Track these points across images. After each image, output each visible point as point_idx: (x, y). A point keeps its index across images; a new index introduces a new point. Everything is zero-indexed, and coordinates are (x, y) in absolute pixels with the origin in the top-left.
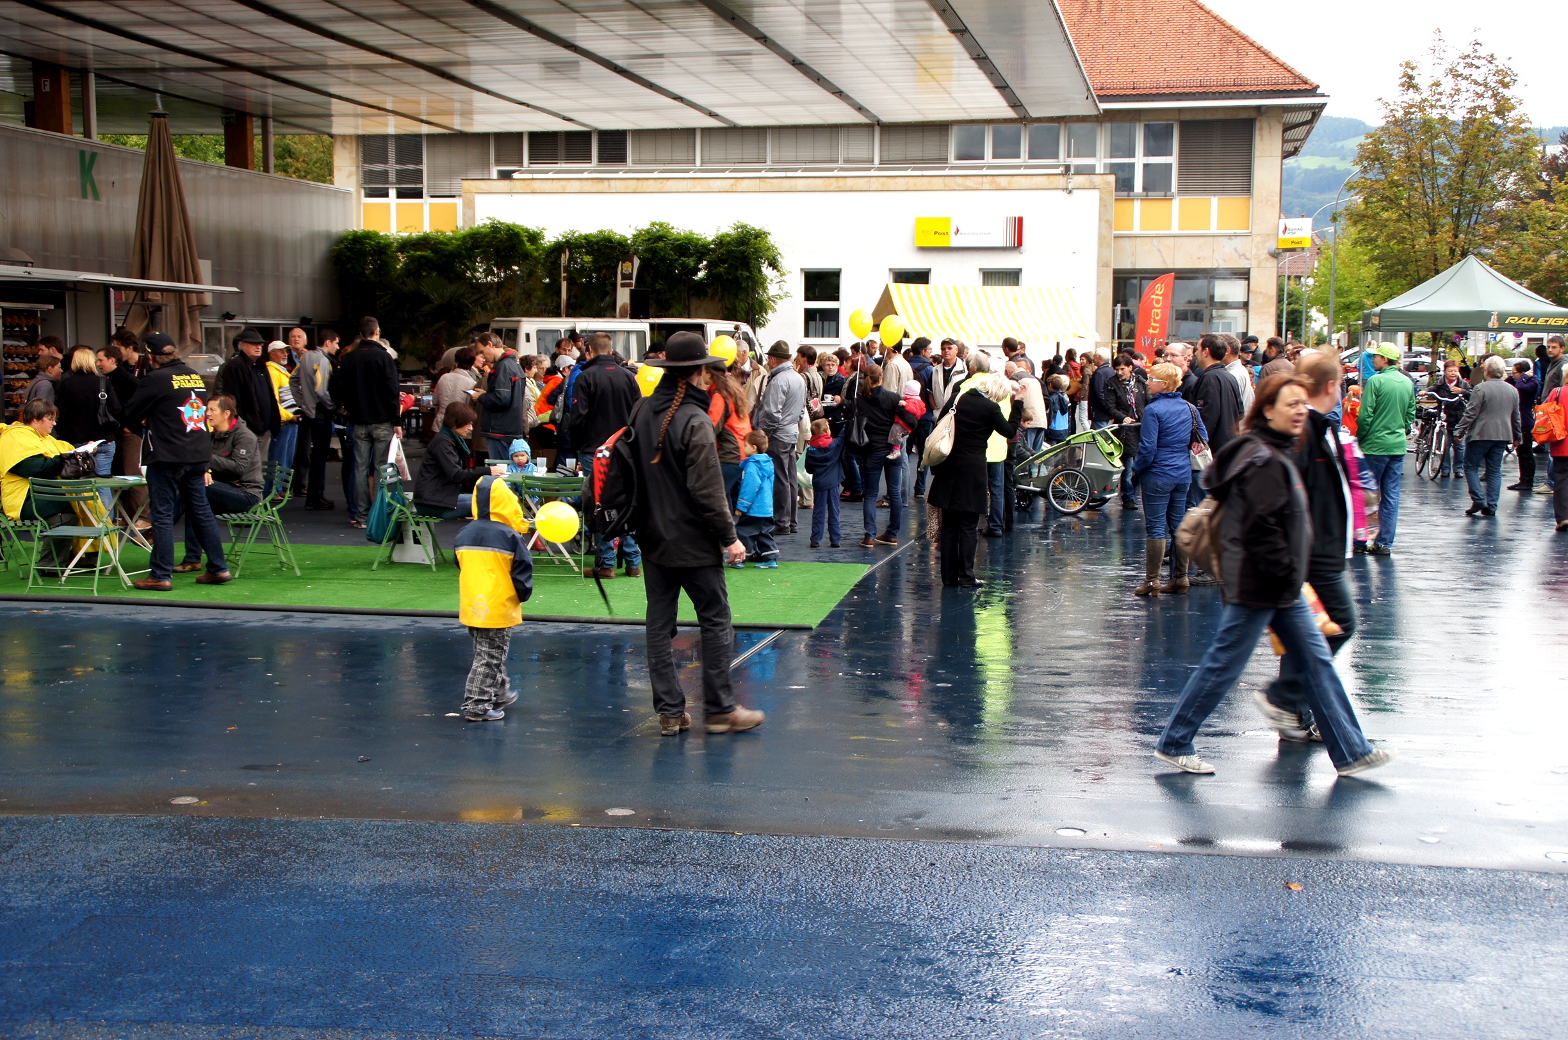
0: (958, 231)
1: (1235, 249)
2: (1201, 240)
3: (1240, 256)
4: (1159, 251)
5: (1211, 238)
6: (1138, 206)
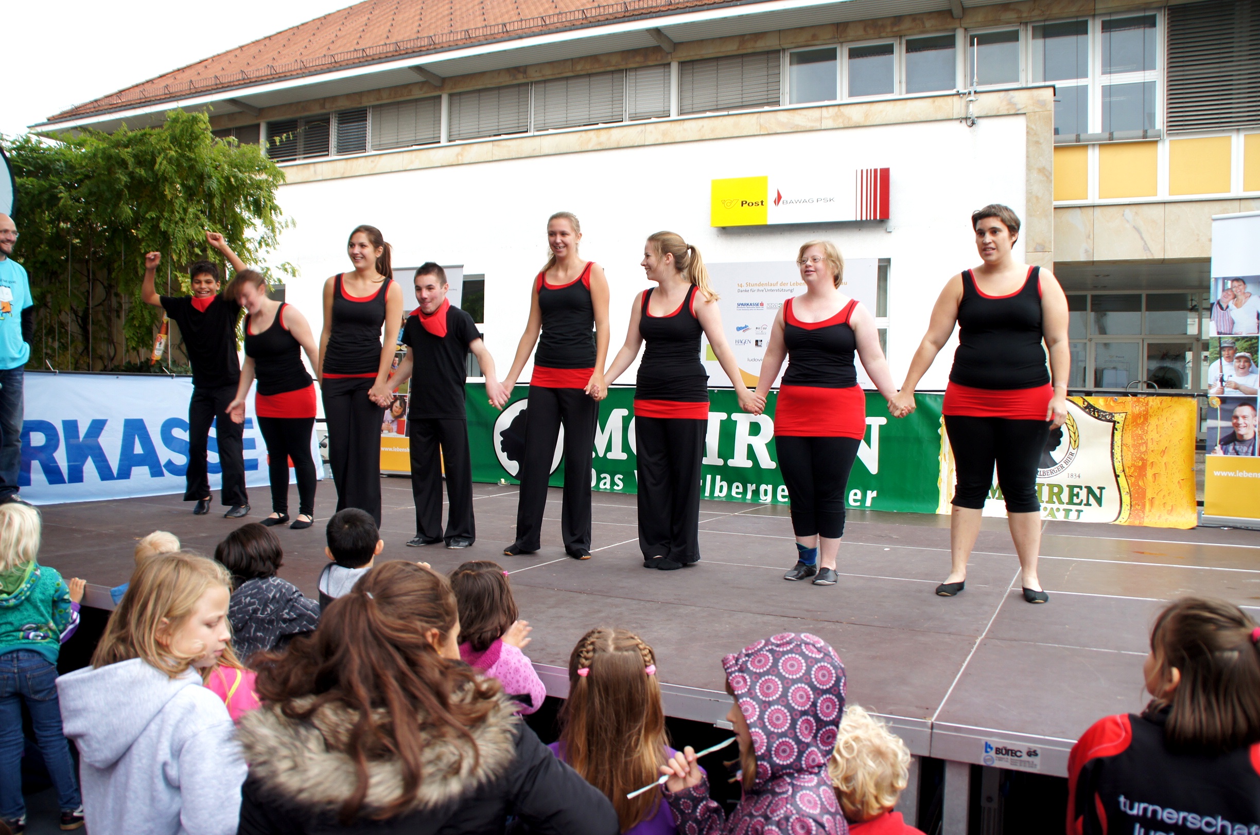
0: (779, 197)
4: (1137, 229)
5: (1236, 204)
6: (1093, 155)
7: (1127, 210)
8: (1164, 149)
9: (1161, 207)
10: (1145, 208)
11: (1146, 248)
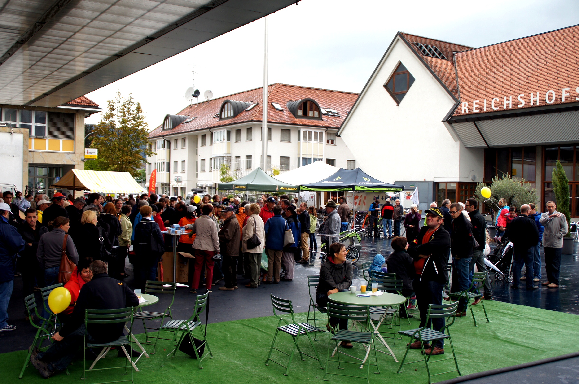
1: (70, 158)
2: (58, 154)
3: (71, 160)
4: (42, 157)
5: (61, 154)
6: (33, 140)
7: (41, 153)
8: (47, 141)
9: (47, 153)
10: (44, 153)
11: (44, 161)
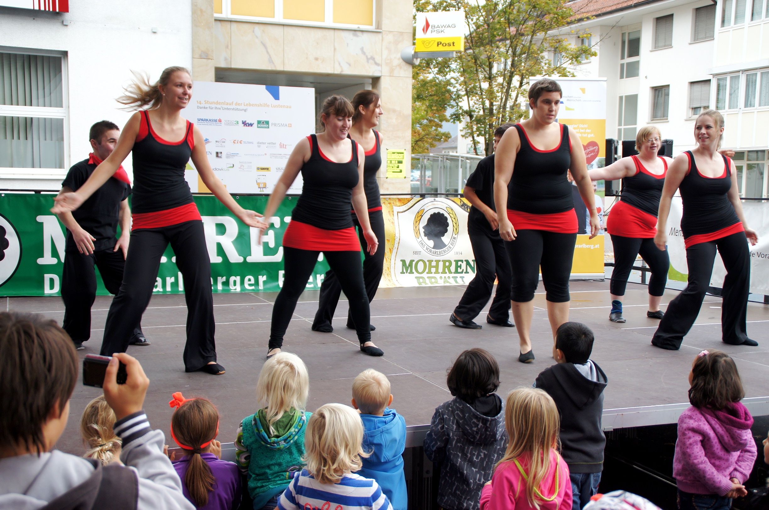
1: (362, 49)
2: (320, 33)
3: (368, 59)
4: (264, 45)
5: (332, 32)
7: (257, 28)
10: (270, 28)
